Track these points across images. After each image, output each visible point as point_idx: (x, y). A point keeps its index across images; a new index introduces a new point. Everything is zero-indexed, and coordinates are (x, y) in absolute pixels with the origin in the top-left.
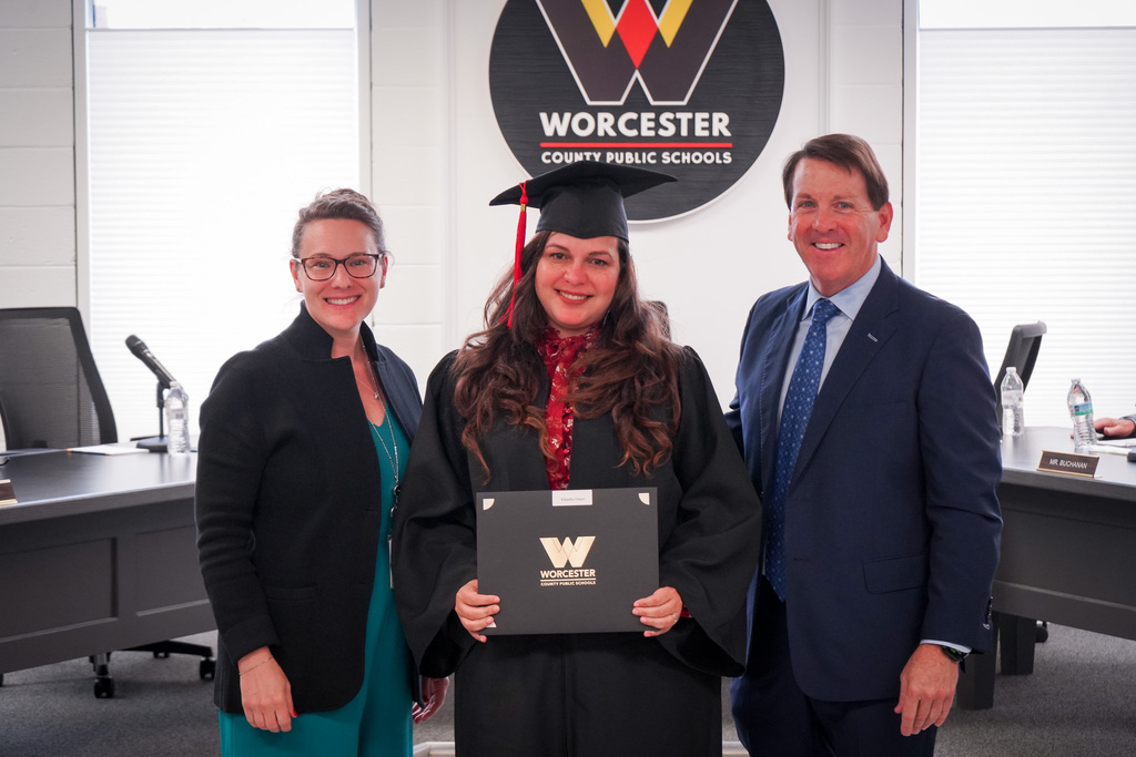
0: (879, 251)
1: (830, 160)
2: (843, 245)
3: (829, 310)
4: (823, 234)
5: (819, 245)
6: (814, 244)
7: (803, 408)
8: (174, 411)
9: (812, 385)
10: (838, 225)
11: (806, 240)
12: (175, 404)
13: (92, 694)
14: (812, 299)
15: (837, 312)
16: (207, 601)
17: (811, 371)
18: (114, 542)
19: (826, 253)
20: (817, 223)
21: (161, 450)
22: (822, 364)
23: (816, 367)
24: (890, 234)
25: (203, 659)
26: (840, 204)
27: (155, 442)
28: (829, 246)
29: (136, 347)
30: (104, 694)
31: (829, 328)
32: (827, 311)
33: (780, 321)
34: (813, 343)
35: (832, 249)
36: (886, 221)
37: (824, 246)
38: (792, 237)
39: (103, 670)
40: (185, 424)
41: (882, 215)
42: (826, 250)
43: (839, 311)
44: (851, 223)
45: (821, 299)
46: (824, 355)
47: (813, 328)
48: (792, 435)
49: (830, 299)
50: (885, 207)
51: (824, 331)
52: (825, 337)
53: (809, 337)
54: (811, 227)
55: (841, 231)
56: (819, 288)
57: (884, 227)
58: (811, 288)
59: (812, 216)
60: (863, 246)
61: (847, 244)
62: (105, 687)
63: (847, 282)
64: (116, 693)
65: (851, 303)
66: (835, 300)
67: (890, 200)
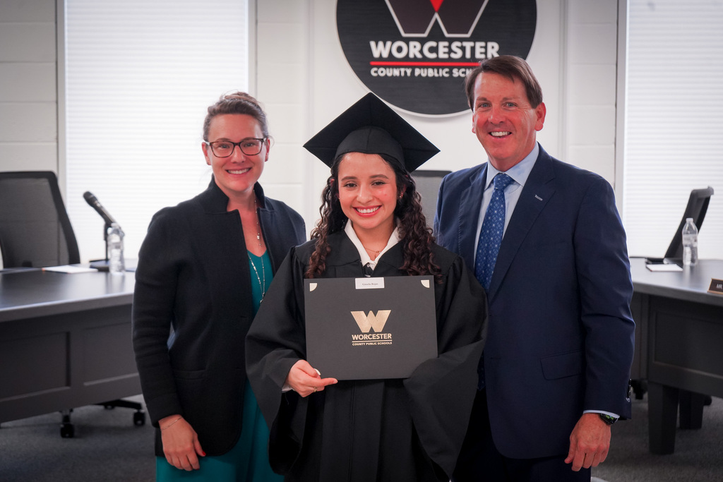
0: (537, 140)
1: (499, 73)
2: (510, 133)
3: (506, 181)
4: (496, 125)
5: (493, 134)
6: (490, 133)
7: (493, 252)
8: (114, 244)
9: (498, 235)
10: (507, 119)
11: (484, 130)
12: (114, 239)
13: (59, 435)
14: (492, 174)
15: (511, 181)
16: (137, 374)
17: (496, 225)
18: (68, 335)
19: (499, 139)
20: (492, 117)
21: (105, 270)
22: (504, 220)
23: (500, 222)
24: (544, 125)
25: (135, 411)
26: (508, 104)
27: (102, 264)
28: (501, 134)
29: (90, 199)
30: (67, 435)
31: (506, 194)
32: (504, 183)
33: (467, 193)
34: (496, 205)
35: (503, 136)
36: (541, 115)
37: (497, 134)
38: (475, 130)
39: (66, 419)
40: (122, 252)
41: (538, 112)
42: (500, 137)
43: (513, 181)
44: (515, 118)
45: (499, 174)
46: (504, 213)
47: (495, 195)
48: (485, 272)
49: (506, 173)
50: (540, 106)
51: (503, 196)
52: (504, 200)
53: (492, 201)
54: (487, 121)
55: (509, 123)
56: (496, 165)
57: (540, 120)
58: (489, 166)
59: (487, 114)
60: (525, 133)
61: (514, 132)
62: (68, 430)
63: (517, 160)
64: (76, 434)
65: (521, 173)
66: (510, 173)
67: (543, 101)
